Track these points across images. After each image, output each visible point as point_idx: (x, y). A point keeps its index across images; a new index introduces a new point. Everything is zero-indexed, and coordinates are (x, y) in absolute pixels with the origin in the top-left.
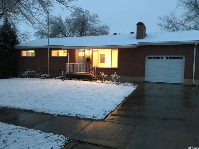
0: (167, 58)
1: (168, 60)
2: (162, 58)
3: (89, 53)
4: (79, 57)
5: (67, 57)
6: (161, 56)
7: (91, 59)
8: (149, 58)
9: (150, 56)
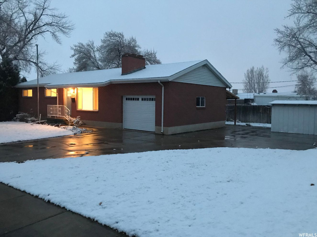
0: (142, 100)
1: (144, 101)
2: (138, 99)
3: (74, 92)
4: (68, 98)
5: (56, 97)
6: (137, 97)
7: (76, 99)
8: (127, 99)
9: (128, 97)
